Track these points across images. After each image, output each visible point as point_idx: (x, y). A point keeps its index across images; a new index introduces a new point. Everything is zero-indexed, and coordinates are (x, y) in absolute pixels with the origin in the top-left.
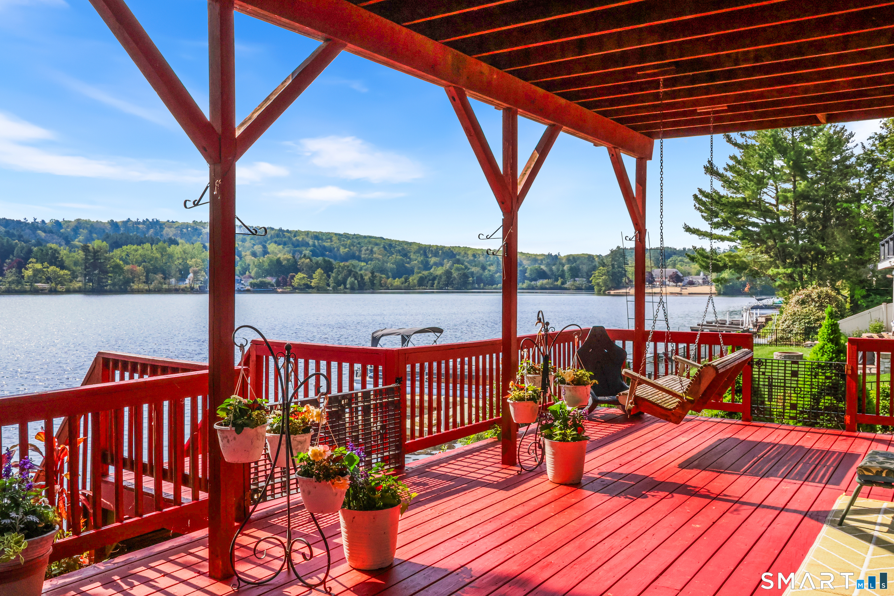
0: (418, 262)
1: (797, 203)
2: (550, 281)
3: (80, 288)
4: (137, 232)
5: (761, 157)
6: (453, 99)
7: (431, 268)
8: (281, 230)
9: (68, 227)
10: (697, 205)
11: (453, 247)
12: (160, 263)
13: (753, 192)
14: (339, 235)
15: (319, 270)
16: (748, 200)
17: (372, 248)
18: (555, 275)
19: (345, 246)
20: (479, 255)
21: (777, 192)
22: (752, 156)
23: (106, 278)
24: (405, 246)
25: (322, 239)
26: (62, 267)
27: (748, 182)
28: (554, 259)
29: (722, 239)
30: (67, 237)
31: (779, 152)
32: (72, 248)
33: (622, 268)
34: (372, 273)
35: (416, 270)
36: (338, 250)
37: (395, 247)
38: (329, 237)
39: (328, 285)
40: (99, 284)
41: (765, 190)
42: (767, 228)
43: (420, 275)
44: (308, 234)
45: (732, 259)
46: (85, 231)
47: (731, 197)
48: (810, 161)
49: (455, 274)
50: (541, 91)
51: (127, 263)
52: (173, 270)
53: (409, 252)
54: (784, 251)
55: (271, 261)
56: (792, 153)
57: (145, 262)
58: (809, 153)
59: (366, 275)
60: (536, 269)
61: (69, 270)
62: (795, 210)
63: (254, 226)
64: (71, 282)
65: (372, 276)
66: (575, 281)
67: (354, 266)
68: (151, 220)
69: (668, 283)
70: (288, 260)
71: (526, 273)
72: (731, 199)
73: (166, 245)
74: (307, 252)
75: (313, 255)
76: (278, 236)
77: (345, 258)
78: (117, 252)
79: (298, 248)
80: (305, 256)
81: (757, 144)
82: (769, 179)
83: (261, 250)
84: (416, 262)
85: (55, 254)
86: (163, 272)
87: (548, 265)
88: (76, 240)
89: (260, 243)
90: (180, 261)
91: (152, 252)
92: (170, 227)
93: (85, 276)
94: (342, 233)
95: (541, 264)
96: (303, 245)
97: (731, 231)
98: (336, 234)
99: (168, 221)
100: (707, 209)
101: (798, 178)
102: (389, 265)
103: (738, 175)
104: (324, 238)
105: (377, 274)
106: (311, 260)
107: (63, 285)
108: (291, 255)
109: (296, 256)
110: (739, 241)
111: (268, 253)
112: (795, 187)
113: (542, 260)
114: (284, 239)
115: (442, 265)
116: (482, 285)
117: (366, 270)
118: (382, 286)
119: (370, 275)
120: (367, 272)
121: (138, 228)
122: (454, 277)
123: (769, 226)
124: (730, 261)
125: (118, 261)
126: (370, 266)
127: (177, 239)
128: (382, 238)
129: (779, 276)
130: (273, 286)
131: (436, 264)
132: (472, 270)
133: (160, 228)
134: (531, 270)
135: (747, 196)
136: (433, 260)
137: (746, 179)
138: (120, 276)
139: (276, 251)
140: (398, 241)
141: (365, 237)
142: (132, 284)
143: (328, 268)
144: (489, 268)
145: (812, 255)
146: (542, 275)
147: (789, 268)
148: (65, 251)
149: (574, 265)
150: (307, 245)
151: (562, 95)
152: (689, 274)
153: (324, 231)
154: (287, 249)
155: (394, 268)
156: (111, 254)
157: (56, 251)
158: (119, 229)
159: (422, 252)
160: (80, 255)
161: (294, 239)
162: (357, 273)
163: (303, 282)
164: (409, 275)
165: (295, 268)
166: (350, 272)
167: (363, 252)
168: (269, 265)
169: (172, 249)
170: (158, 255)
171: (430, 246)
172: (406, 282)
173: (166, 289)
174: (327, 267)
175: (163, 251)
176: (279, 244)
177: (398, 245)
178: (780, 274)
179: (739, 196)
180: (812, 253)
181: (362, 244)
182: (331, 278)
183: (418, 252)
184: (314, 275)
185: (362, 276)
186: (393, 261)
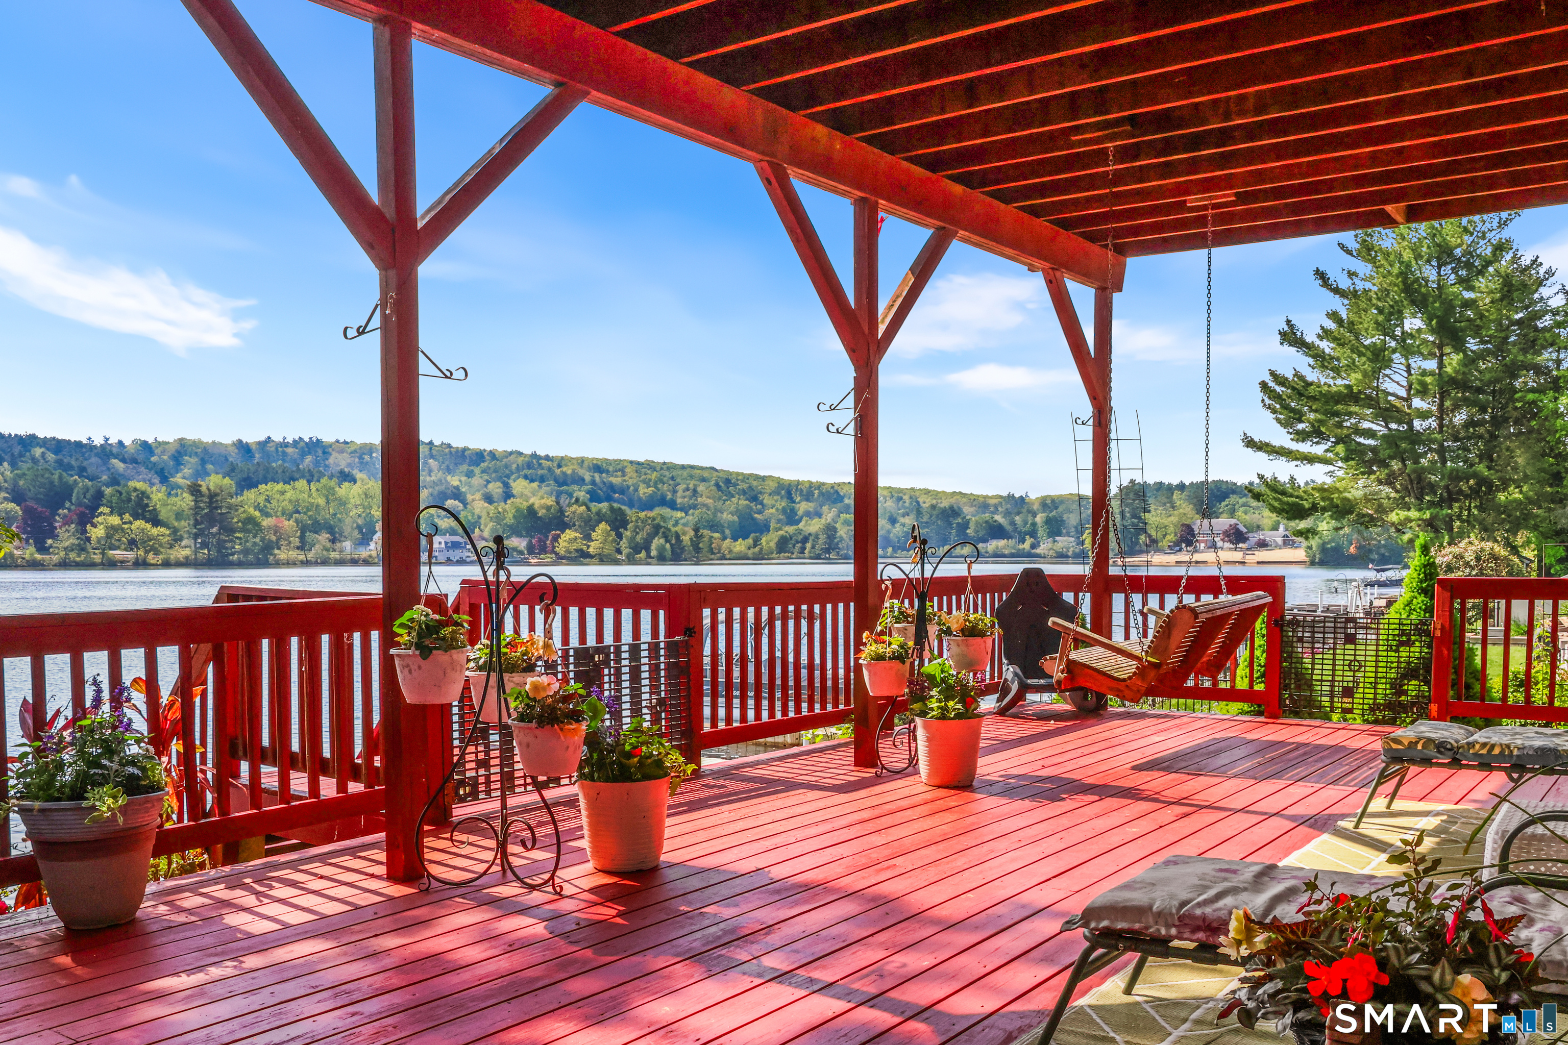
0: (777, 510)
1: (1443, 395)
2: (1011, 542)
3: (187, 558)
4: (284, 460)
5: (1381, 311)
6: (768, 182)
7: (800, 520)
8: (534, 456)
9: (163, 452)
10: (1267, 401)
11: (839, 484)
12: (324, 516)
13: (1365, 374)
14: (639, 463)
15: (603, 526)
16: (1355, 390)
17: (695, 486)
18: (1020, 533)
19: (647, 483)
21: (1410, 374)
22: (1365, 311)
23: (231, 541)
24: (755, 483)
25: (607, 472)
26: (156, 522)
27: (1355, 356)
28: (1018, 504)
29: (1310, 459)
30: (162, 469)
31: (1413, 303)
32: (172, 489)
33: (1139, 518)
34: (696, 530)
35: (773, 525)
36: (636, 490)
37: (735, 485)
38: (619, 467)
39: (619, 551)
40: (219, 551)
41: (1388, 372)
42: (1391, 440)
43: (781, 533)
44: (583, 461)
45: (1325, 494)
46: (194, 460)
47: (1325, 384)
48: (1469, 320)
49: (842, 532)
50: (919, 171)
51: (267, 515)
52: (348, 526)
53: (761, 493)
54: (1420, 479)
55: (518, 510)
56: (1437, 305)
57: (298, 512)
58: (1468, 304)
59: (685, 534)
60: (987, 522)
61: (168, 528)
62: (1441, 406)
63: (488, 449)
64: (171, 548)
65: (696, 536)
66: (1055, 541)
67: (663, 518)
68: (307, 440)
69: (1220, 544)
70: (548, 508)
71: (968, 528)
72: (1326, 388)
73: (332, 483)
74: (582, 494)
75: (591, 500)
76: (529, 466)
77: (648, 505)
78: (250, 495)
79: (565, 488)
80: (577, 500)
81: (1375, 289)
82: (1394, 351)
83: (500, 490)
84: (773, 511)
85: (142, 499)
86: (331, 529)
87: (1007, 514)
88: (179, 475)
89: (499, 479)
90: (360, 511)
91: (310, 496)
92: (342, 452)
93: (196, 537)
94: (642, 460)
95: (996, 511)
96: (574, 482)
97: (1326, 447)
98: (631, 462)
99: (337, 441)
100: (1286, 407)
101: (1447, 350)
102: (726, 517)
103: (1339, 345)
104: (611, 469)
105: (706, 532)
106: (589, 509)
107: (157, 553)
108: (553, 498)
109: (562, 502)
110: (1340, 464)
111: (514, 496)
112: (1441, 365)
113: (996, 506)
114: (540, 472)
115: (820, 516)
116: (890, 550)
117: (685, 525)
118: (713, 553)
119: (692, 533)
120: (686, 529)
121: (284, 453)
122: (841, 537)
123: (1393, 436)
124: (1323, 499)
125: (251, 510)
126: (692, 518)
127: (354, 472)
128: (712, 469)
129: (1409, 525)
130: (521, 553)
131: (809, 514)
133: (324, 453)
134: (977, 523)
135: (1353, 382)
136: (803, 507)
137: (1353, 351)
138: (255, 537)
139: (526, 492)
140: (742, 474)
141: (683, 467)
142: (276, 551)
143: (618, 522)
144: (902, 520)
145: (1470, 488)
146: (997, 532)
147: (1428, 509)
148: (160, 495)
149: (1054, 513)
150: (581, 481)
151: (955, 179)
152: (1259, 528)
153: (611, 456)
154: (545, 489)
155: (734, 522)
156: (240, 499)
157: (144, 495)
158: (253, 456)
159: (783, 492)
160: (186, 501)
161: (559, 471)
162: (669, 530)
163: (575, 546)
164: (762, 532)
165: (559, 522)
166: (657, 530)
167: (680, 493)
168: (514, 517)
169: (344, 490)
170: (321, 501)
171: (798, 483)
172: (755, 546)
173: (336, 560)
174: (616, 519)
175: (329, 495)
176: (532, 481)
177: (743, 481)
178: (1411, 521)
179: (1339, 382)
180: (1472, 482)
181: (678, 480)
182: (624, 540)
183: (776, 492)
184: (593, 534)
185: (678, 536)
186: (732, 509)
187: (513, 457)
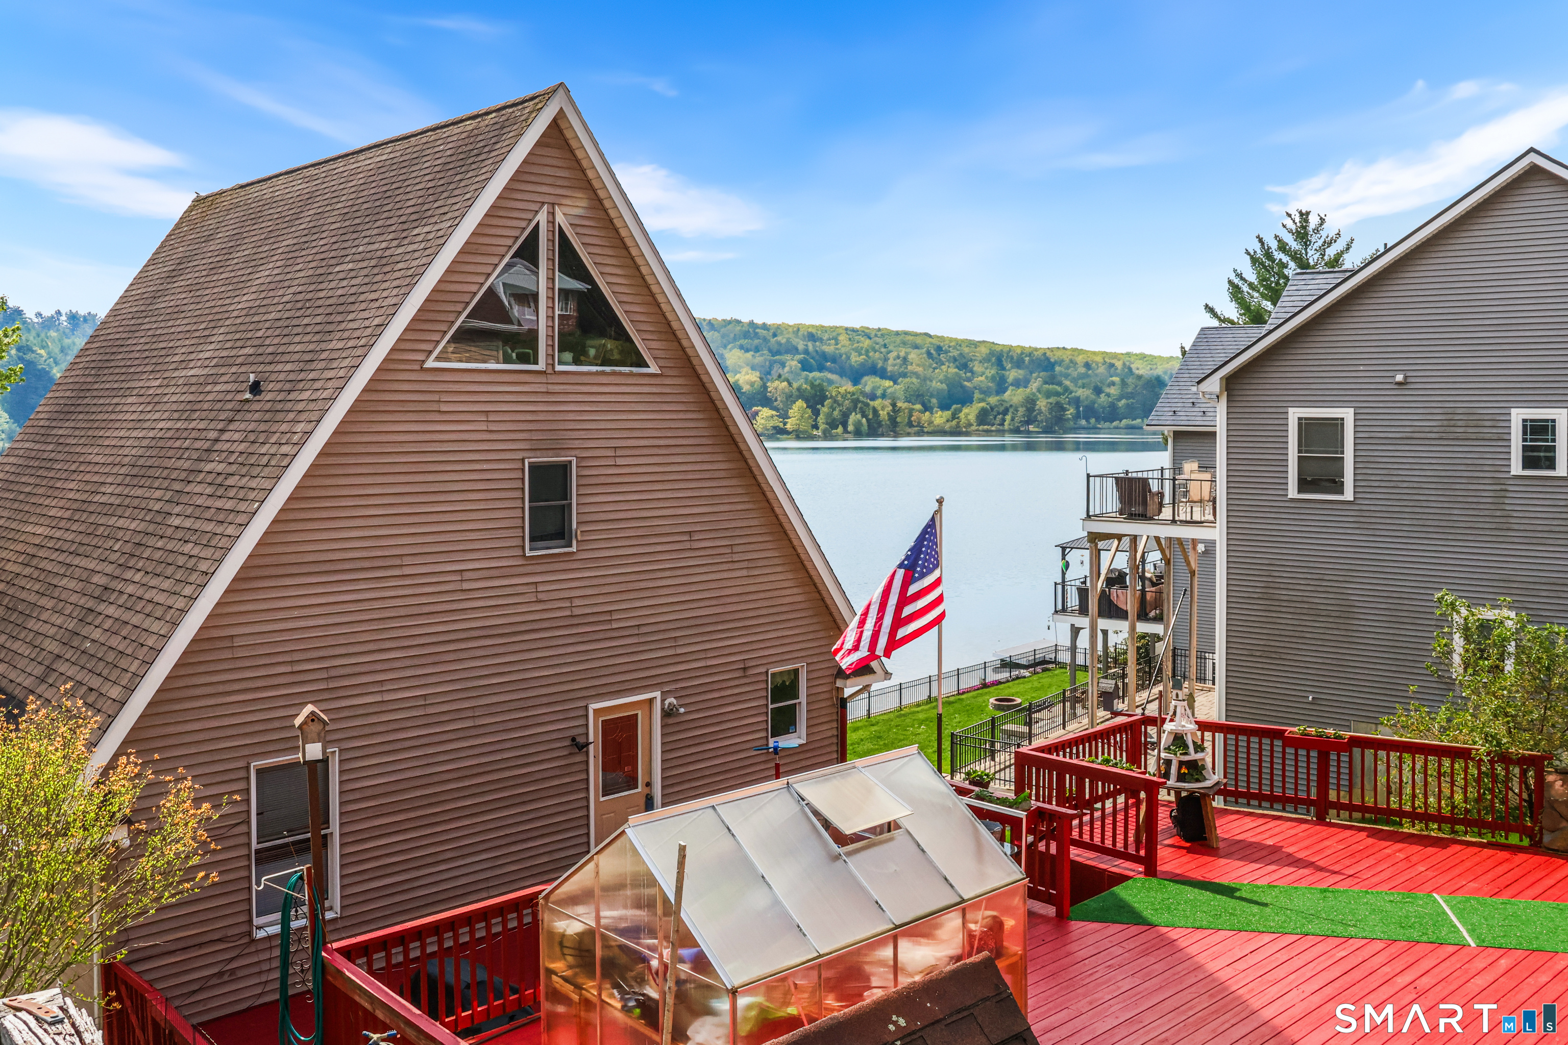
0: (987, 377)
7: (1006, 390)
8: (752, 323)
11: (1051, 350)
14: (854, 330)
15: (800, 403)
17: (907, 354)
19: (859, 352)
20: (1097, 364)
24: (966, 350)
25: (821, 340)
34: (896, 404)
35: (977, 395)
36: (848, 358)
37: (946, 352)
38: (834, 334)
39: (816, 427)
43: (982, 405)
44: (798, 329)
49: (1042, 404)
53: (971, 360)
59: (883, 408)
63: (708, 318)
65: (894, 410)
70: (752, 384)
74: (792, 365)
76: (746, 335)
77: (857, 374)
79: (778, 357)
84: (983, 378)
94: (858, 326)
96: (787, 351)
98: (847, 329)
102: (934, 384)
104: (826, 337)
105: (905, 406)
106: (790, 384)
114: (756, 341)
115: (1025, 385)
116: (1093, 420)
118: (911, 426)
119: (891, 408)
122: (1040, 410)
126: (898, 389)
128: (927, 335)
131: (1017, 384)
132: (1078, 394)
136: (1013, 374)
139: (738, 364)
140: (956, 340)
141: (897, 333)
143: (816, 399)
144: (1107, 390)
150: (794, 350)
153: (826, 324)
154: (756, 361)
155: (941, 391)
159: (993, 359)
161: (773, 340)
162: (869, 404)
163: (772, 423)
164: (964, 403)
165: (760, 398)
166: (856, 404)
167: (890, 362)
171: (1010, 348)
172: (954, 419)
174: (816, 395)
176: (747, 351)
177: (955, 348)
181: (891, 348)
182: (821, 416)
183: (986, 360)
184: (790, 411)
185: (875, 411)
186: (941, 377)
187: (730, 327)
